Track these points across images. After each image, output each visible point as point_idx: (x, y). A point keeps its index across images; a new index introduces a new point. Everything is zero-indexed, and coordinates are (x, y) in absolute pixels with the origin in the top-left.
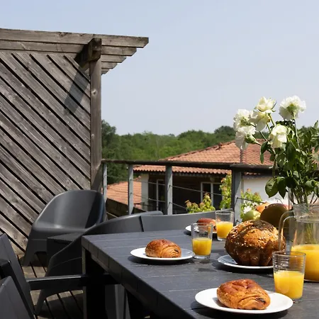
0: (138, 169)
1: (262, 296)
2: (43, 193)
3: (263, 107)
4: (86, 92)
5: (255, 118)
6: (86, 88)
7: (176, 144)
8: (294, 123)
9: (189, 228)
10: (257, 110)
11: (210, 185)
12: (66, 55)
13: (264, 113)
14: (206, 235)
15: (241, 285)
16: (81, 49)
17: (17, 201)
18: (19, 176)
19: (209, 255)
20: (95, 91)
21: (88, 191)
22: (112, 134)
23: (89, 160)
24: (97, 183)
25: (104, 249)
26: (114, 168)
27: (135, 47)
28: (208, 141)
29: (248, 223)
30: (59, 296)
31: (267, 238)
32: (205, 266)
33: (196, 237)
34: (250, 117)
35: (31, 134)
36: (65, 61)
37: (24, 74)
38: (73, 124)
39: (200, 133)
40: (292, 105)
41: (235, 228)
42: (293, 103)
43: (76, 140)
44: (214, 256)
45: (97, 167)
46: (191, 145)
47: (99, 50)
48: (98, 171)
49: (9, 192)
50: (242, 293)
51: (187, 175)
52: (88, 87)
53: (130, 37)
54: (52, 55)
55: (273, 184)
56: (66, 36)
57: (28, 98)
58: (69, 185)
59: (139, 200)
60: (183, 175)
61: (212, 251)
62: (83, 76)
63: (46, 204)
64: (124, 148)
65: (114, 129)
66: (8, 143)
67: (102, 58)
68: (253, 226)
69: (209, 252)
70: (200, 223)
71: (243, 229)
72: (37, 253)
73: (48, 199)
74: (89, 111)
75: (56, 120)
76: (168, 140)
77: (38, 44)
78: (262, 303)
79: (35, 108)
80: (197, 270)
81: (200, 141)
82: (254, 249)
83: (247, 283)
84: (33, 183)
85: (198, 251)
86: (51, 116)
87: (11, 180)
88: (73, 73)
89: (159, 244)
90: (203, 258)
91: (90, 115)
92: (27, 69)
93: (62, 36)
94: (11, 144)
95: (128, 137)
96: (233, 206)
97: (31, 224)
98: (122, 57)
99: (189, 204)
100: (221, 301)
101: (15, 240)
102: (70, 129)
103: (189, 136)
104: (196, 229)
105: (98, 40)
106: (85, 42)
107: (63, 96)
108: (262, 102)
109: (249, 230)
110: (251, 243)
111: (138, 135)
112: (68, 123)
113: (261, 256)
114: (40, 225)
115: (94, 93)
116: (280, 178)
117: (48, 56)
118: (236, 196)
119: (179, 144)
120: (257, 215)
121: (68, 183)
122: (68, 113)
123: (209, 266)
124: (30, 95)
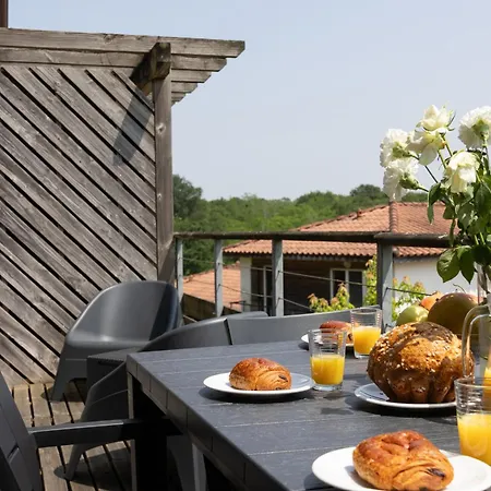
0: (235, 250)
1: (439, 465)
2: (83, 286)
3: (431, 122)
4: (147, 127)
5: (418, 141)
6: (147, 121)
7: (292, 213)
8: (484, 154)
9: (305, 338)
10: (421, 129)
11: (344, 272)
12: (115, 69)
13: (433, 134)
14: (334, 349)
15: (397, 443)
16: (139, 61)
17: (42, 301)
18: (45, 261)
19: (341, 384)
20: (161, 126)
21: (154, 283)
22: (196, 199)
23: (154, 234)
24: (167, 270)
25: (160, 376)
26: (199, 250)
27: (224, 57)
28: (340, 208)
29: (407, 327)
30: (105, 449)
31: (442, 354)
32: (334, 404)
33: (317, 353)
34: (408, 142)
35: (62, 195)
36: (114, 80)
37: (50, 101)
38: (128, 179)
39: (329, 196)
40: (481, 122)
41: (384, 336)
42: (483, 119)
43: (132, 203)
44: (347, 386)
45: (168, 245)
46: (316, 214)
47: (166, 60)
48: (169, 251)
49: (29, 287)
50: (400, 459)
51: (309, 258)
52: (151, 119)
53: (215, 41)
54: (92, 70)
55: (450, 258)
56: (115, 40)
57: (57, 138)
58: (123, 274)
59: (237, 296)
60: (304, 258)
61: (346, 377)
62: (143, 103)
63: (87, 303)
64: (215, 220)
65: (199, 190)
66: (26, 210)
67: (172, 75)
68: (416, 332)
69: (339, 378)
70: (325, 329)
71: (400, 338)
72: (75, 380)
73: (90, 296)
74: (153, 157)
75: (101, 172)
76: (281, 207)
77: (72, 53)
78: (439, 479)
79: (68, 153)
80: (319, 411)
81: (329, 207)
82: (419, 374)
83: (409, 438)
84: (66, 271)
85: (321, 377)
86: (93, 166)
87: (32, 267)
88: (126, 97)
89: (254, 365)
90: (328, 389)
91: (155, 163)
92: (54, 92)
93: (108, 39)
94: (31, 211)
95: (221, 203)
96: (380, 300)
97: (65, 334)
98: (205, 73)
99: (314, 300)
100: (362, 474)
101: (40, 361)
102: (124, 186)
103: (312, 201)
104: (318, 338)
105: (164, 46)
106: (145, 49)
107: (112, 134)
108: (430, 114)
109: (409, 339)
110: (412, 363)
111: (236, 200)
112: (119, 176)
113: (431, 384)
114: (79, 337)
115: (161, 130)
116: (462, 248)
117: (87, 71)
118: (385, 286)
119: (298, 212)
120: (422, 314)
121: (121, 271)
122: (121, 161)
123: (341, 403)
124: (60, 134)
